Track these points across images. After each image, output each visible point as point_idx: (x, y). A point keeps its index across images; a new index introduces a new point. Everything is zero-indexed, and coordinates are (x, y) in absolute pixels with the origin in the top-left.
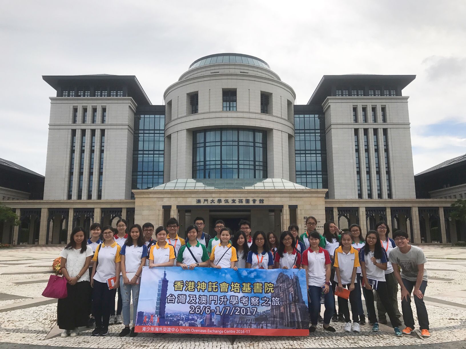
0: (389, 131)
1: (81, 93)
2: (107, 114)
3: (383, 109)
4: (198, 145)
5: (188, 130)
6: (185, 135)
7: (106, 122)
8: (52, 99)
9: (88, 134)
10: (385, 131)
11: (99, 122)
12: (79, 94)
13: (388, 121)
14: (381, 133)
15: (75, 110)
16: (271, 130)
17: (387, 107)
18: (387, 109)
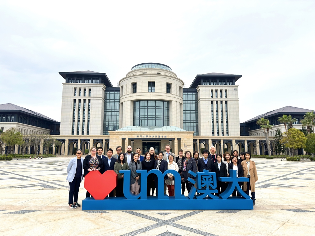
0: (228, 102)
1: (78, 81)
2: (91, 92)
3: (226, 91)
4: (136, 108)
5: (132, 101)
6: (130, 103)
7: (91, 96)
8: (63, 84)
9: (82, 101)
10: (226, 102)
11: (88, 96)
12: (77, 81)
13: (228, 97)
14: (224, 103)
15: (75, 89)
16: (171, 101)
17: (227, 90)
18: (228, 91)
